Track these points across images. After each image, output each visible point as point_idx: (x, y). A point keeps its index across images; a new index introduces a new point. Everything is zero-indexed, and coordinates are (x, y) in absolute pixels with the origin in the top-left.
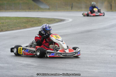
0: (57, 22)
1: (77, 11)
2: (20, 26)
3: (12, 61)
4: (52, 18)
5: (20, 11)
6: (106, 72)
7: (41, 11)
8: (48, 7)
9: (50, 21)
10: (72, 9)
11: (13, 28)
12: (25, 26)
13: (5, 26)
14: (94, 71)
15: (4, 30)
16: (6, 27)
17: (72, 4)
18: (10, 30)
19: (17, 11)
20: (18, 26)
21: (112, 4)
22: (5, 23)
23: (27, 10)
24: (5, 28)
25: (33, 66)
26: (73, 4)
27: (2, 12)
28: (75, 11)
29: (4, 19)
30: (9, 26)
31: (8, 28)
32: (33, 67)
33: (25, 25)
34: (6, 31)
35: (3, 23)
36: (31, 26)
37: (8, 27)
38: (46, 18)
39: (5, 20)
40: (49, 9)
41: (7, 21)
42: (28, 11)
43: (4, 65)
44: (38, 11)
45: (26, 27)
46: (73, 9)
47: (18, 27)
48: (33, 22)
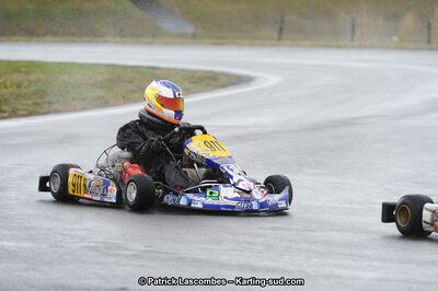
0: (224, 86)
1: (299, 46)
2: (84, 99)
3: (49, 229)
4: (203, 72)
5: (83, 42)
6: (406, 281)
7: (166, 44)
8: (190, 29)
9: (195, 83)
10: (279, 39)
11: (58, 107)
12: (103, 98)
13: (25, 96)
14: (359, 274)
15: (21, 112)
16: (30, 102)
17: (282, 20)
18: (44, 110)
19: (71, 42)
20: (74, 99)
21: (432, 22)
22: (25, 84)
23: (108, 39)
24: (28, 105)
25: (127, 250)
26: (287, 18)
27: (17, 41)
28: (292, 46)
29: (23, 69)
30: (41, 98)
31: (37, 104)
32: (128, 252)
33: (100, 93)
34: (30, 114)
35: (19, 86)
36: (124, 98)
37: (38, 101)
38: (183, 70)
39: (26, 73)
40: (194, 36)
41: (33, 77)
42: (117, 42)
43: (19, 245)
44: (152, 43)
45: (106, 102)
46: (284, 36)
47: (76, 103)
48: (131, 82)
